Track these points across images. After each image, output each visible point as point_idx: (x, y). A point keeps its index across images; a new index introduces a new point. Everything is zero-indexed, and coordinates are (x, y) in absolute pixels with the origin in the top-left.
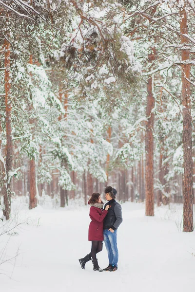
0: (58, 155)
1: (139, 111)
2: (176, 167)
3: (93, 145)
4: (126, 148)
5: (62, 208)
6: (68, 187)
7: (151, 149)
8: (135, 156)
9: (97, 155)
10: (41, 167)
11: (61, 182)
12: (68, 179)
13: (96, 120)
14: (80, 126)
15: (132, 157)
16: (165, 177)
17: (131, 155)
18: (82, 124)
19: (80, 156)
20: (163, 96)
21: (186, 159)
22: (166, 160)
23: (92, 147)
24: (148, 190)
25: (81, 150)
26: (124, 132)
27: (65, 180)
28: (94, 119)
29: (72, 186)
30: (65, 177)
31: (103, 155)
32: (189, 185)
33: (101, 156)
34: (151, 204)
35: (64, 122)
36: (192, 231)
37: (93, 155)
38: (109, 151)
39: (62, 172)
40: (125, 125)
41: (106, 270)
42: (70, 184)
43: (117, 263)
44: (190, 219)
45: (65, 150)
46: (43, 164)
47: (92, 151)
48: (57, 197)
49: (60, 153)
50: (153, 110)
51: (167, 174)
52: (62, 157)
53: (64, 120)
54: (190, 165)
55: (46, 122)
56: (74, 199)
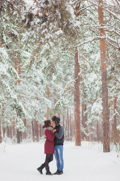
0: (15, 107)
1: (67, 79)
2: (93, 115)
3: (38, 102)
4: (62, 100)
5: (18, 144)
6: (22, 129)
7: (78, 100)
8: (68, 105)
9: (41, 108)
10: (4, 116)
11: (18, 126)
12: (22, 124)
13: (40, 85)
14: (29, 89)
15: (66, 106)
16: (86, 122)
17: (65, 104)
18: (31, 87)
19: (30, 109)
20: (85, 65)
21: (104, 102)
22: (86, 111)
23: (37, 103)
24: (77, 128)
25: (30, 104)
26: (58, 93)
27: (20, 125)
28: (39, 84)
29: (25, 129)
30: (20, 123)
31: (45, 108)
32: (107, 121)
33: (44, 108)
34: (79, 137)
35: (19, 86)
36: (109, 151)
37: (38, 108)
38: (49, 105)
39: (18, 120)
40: (58, 88)
41: (55, 174)
42: (23, 127)
43: (62, 169)
44: (107, 143)
45: (20, 104)
46: (5, 114)
47: (38, 105)
48: (15, 138)
49: (17, 106)
50: (79, 74)
51: (87, 121)
52: (18, 109)
53: (19, 85)
54: (107, 107)
55: (7, 85)
56: (26, 139)
